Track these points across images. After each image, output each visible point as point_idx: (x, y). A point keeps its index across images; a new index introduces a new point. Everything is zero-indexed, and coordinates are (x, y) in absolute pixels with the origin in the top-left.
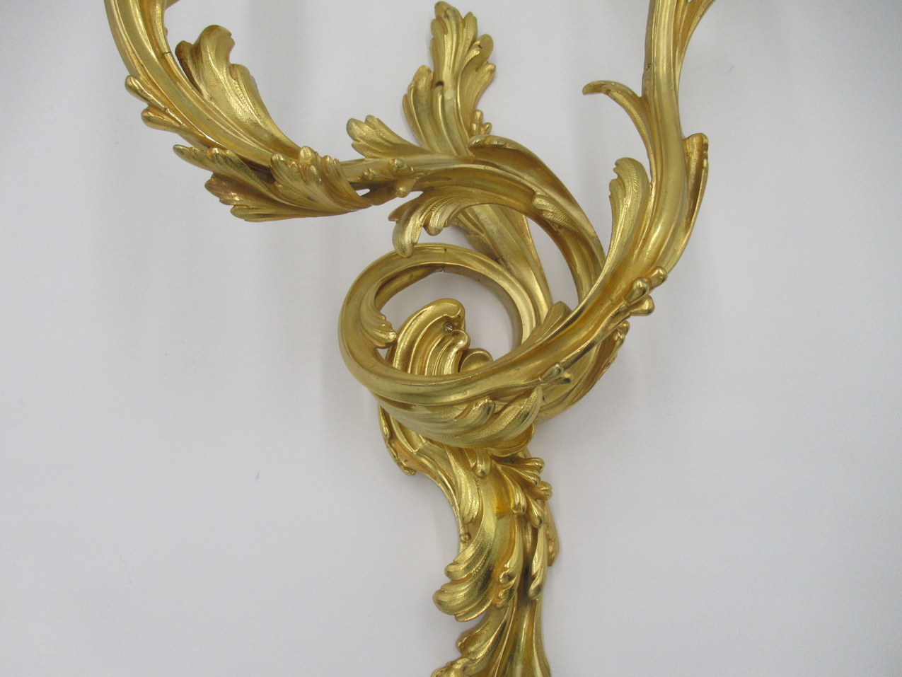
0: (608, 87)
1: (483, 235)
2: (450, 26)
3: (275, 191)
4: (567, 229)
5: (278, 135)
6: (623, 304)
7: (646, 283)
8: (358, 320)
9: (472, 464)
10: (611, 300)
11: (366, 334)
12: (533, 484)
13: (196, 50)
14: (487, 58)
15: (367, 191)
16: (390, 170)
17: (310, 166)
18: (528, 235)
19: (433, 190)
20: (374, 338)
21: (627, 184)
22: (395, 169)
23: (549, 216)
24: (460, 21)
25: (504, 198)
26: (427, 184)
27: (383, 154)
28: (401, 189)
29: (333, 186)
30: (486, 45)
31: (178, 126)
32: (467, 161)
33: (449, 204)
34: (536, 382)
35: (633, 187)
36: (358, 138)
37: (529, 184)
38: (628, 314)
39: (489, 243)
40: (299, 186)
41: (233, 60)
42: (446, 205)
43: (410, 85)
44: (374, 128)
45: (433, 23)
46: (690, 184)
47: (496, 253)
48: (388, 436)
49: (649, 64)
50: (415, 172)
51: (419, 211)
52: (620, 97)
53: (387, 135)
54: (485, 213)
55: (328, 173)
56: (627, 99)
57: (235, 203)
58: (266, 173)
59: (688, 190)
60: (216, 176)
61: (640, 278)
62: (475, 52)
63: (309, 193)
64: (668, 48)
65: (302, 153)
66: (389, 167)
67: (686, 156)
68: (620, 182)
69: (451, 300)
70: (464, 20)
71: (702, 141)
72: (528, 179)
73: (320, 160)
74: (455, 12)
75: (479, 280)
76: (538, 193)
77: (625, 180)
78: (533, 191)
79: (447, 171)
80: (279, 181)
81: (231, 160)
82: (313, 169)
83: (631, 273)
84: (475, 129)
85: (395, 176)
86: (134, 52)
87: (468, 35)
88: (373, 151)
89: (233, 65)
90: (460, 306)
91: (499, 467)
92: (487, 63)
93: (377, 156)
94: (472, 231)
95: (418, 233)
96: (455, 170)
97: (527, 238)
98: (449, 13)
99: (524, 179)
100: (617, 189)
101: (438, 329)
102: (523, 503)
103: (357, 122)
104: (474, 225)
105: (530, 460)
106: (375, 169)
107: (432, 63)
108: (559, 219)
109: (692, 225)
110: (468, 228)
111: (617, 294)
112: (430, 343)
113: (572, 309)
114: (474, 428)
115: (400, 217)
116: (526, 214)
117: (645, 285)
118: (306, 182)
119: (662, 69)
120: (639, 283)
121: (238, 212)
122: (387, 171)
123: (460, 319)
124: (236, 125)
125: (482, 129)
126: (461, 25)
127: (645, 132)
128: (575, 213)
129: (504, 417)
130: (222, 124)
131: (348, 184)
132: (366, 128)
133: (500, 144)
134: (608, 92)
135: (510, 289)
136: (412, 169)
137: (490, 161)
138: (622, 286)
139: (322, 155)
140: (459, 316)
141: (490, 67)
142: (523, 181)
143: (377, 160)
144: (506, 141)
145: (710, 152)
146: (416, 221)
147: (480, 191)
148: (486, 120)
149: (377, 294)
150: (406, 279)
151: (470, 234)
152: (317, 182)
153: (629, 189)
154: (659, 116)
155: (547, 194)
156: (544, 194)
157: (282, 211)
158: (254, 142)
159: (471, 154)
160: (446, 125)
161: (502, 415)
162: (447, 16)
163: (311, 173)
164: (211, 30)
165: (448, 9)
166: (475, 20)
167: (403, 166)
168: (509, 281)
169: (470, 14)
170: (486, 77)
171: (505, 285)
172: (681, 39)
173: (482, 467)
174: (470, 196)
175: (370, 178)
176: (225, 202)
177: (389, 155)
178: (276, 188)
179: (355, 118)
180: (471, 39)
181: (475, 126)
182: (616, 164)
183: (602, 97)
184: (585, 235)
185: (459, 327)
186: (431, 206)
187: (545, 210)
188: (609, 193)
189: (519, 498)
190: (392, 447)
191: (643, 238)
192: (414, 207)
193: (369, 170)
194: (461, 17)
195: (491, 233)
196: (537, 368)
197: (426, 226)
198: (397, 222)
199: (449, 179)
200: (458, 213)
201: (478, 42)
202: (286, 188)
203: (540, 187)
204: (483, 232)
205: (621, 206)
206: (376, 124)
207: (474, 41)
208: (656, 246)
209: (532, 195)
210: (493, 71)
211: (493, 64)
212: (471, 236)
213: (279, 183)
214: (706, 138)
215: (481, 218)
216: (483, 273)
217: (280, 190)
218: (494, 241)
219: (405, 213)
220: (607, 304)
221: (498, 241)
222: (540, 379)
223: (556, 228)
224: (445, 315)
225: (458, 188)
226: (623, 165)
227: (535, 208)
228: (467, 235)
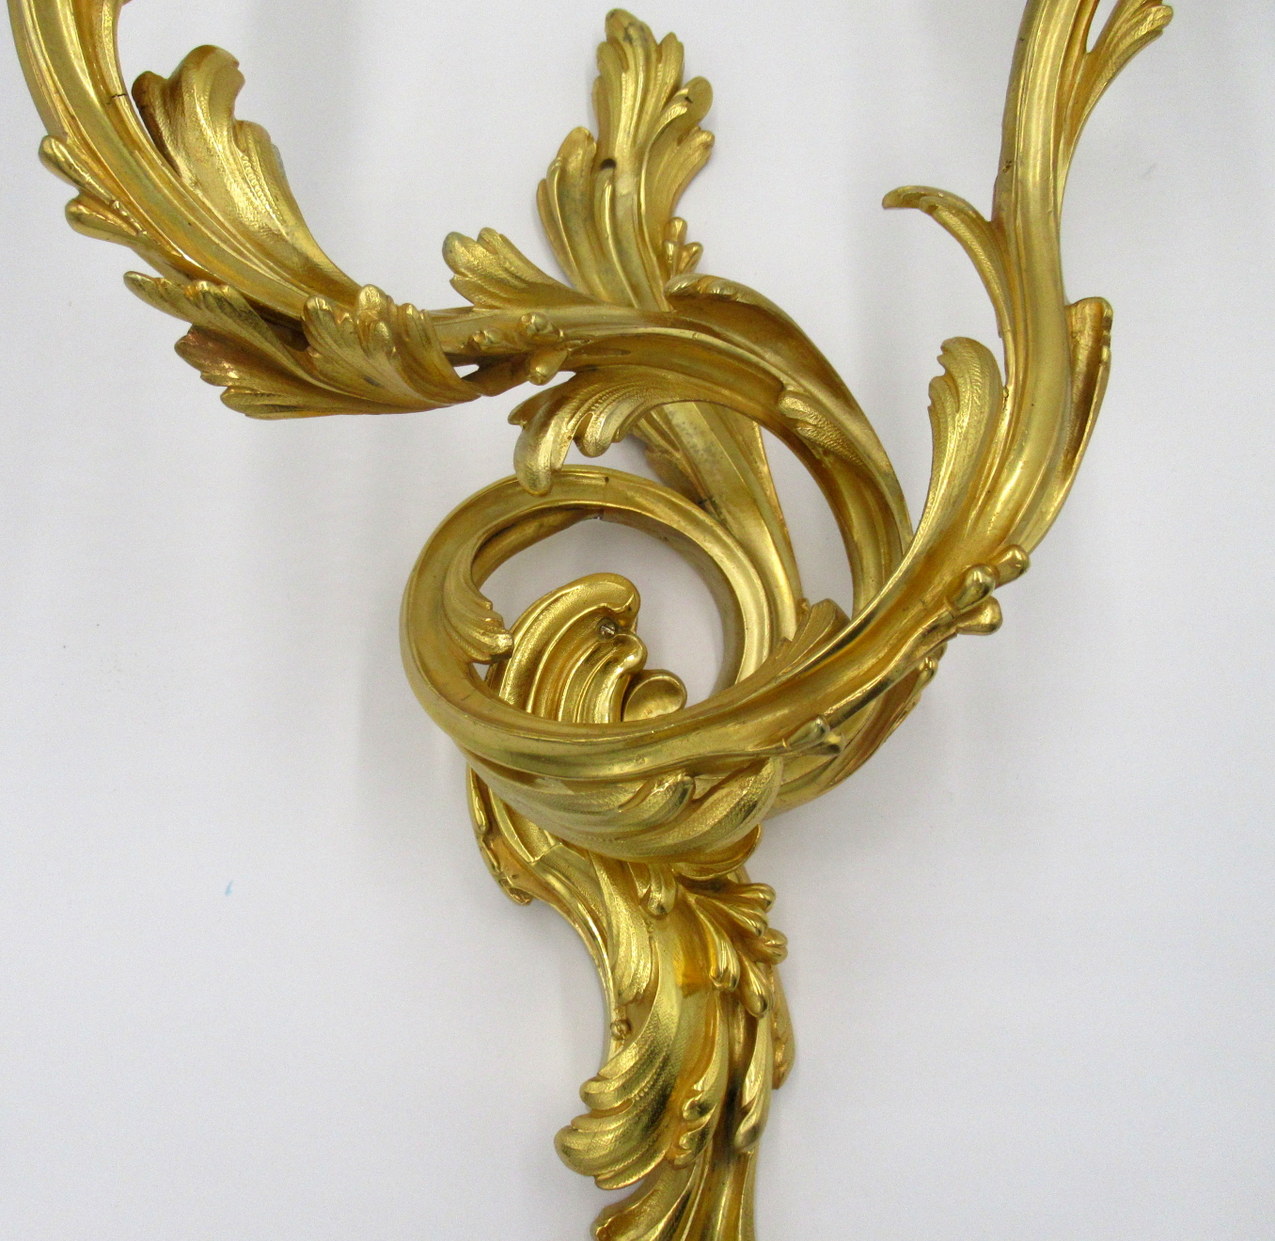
0: (933, 200)
1: (678, 455)
2: (636, 55)
3: (308, 364)
4: (840, 459)
5: (318, 258)
6: (944, 612)
7: (990, 575)
8: (440, 607)
9: (642, 891)
10: (924, 603)
11: (454, 635)
12: (751, 933)
13: (173, 90)
14: (700, 120)
15: (474, 368)
16: (521, 335)
17: (376, 322)
18: (760, 457)
19: (594, 370)
20: (469, 643)
21: (962, 389)
22: (529, 333)
23: (808, 432)
24: (653, 49)
25: (726, 392)
26: (585, 358)
27: (509, 301)
28: (538, 369)
29: (415, 360)
30: (699, 96)
31: (134, 234)
32: (661, 320)
33: (620, 401)
34: (777, 748)
35: (972, 394)
36: (463, 270)
37: (774, 371)
38: (953, 630)
39: (689, 470)
40: (354, 357)
41: (239, 114)
42: (617, 401)
43: (554, 162)
44: (494, 252)
45: (601, 50)
46: (1075, 390)
47: (700, 490)
48: (484, 828)
49: (1009, 161)
50: (567, 338)
51: (567, 409)
52: (953, 220)
53: (516, 265)
54: (685, 417)
55: (408, 335)
56: (968, 226)
57: (230, 384)
58: (294, 332)
59: (1072, 402)
60: (196, 330)
61: (979, 566)
62: (678, 110)
63: (369, 370)
64: (1046, 134)
65: (362, 297)
66: (521, 327)
67: (1070, 339)
68: (951, 384)
69: (617, 578)
70: (659, 48)
71: (1102, 312)
72: (772, 360)
73: (394, 310)
74: (643, 29)
75: (666, 539)
76: (791, 388)
77: (960, 381)
78: (781, 383)
79: (623, 337)
80: (318, 347)
81: (230, 304)
82: (383, 328)
83: (960, 557)
84: (671, 253)
85: (528, 344)
86: (58, 91)
87: (666, 75)
88: (492, 295)
89: (241, 123)
90: (632, 589)
91: (692, 899)
92: (700, 129)
93: (497, 304)
94: (659, 446)
95: (565, 449)
96: (638, 337)
97: (759, 464)
98: (632, 32)
99: (763, 358)
100: (943, 394)
101: (588, 631)
102: (734, 969)
103: (463, 240)
104: (662, 434)
105: (749, 886)
106: (493, 332)
107: (595, 123)
108: (828, 438)
109: (1075, 466)
110: (649, 439)
111: (935, 592)
112: (571, 656)
113: (850, 617)
114: (653, 826)
115: (531, 418)
116: (764, 423)
117: (989, 579)
118: (366, 351)
119: (1033, 173)
120: (978, 575)
121: (234, 399)
122: (515, 334)
123: (630, 614)
124: (239, 237)
125: (685, 254)
126: (654, 57)
127: (997, 291)
128: (854, 428)
129: (711, 808)
130: (213, 233)
131: (443, 356)
132: (480, 250)
133: (725, 292)
134: (931, 210)
135: (725, 559)
136: (562, 334)
137: (703, 323)
138: (945, 577)
139: (398, 301)
140: (629, 608)
141: (703, 137)
142: (763, 363)
143: (497, 311)
144: (738, 288)
145: (1115, 333)
146: (562, 426)
147: (681, 377)
148: (691, 238)
149: (476, 557)
150: (530, 529)
151: (652, 451)
152: (389, 354)
153: (967, 396)
154: (1023, 260)
155: (806, 390)
156: (801, 390)
157: (317, 401)
158: (271, 269)
159: (670, 308)
160: (618, 241)
161: (707, 804)
162: (628, 38)
163: (378, 337)
164: (203, 53)
165: (631, 24)
166: (680, 48)
167: (545, 327)
168: (724, 545)
169: (671, 37)
170: (696, 157)
171: (715, 551)
172: (1069, 120)
173: (659, 896)
174: (661, 385)
175: (483, 348)
176: (211, 380)
177: (521, 303)
178: (310, 360)
179: (458, 231)
180: (670, 81)
181: (671, 249)
182: (943, 348)
183: (916, 217)
184: (873, 470)
185: (627, 628)
186: (590, 401)
187: (802, 421)
188: (929, 403)
189: (725, 958)
190: (490, 849)
191: (986, 490)
192: (557, 400)
193: (482, 333)
194: (655, 42)
195: (692, 451)
196: (780, 724)
197: (579, 438)
198: (524, 427)
199: (625, 352)
200: (639, 417)
201: (684, 91)
202: (328, 359)
203: (795, 376)
204: (677, 450)
205: (950, 428)
206: (498, 243)
207: (676, 88)
208: (1011, 506)
209: (779, 390)
210: (708, 146)
211: (709, 133)
212: (654, 455)
213: (315, 350)
214: (1108, 305)
215: (675, 422)
216: (675, 526)
217: (317, 364)
218: (697, 467)
219: (541, 412)
220: (915, 610)
221: (705, 468)
222: (784, 744)
223: (818, 454)
224: (602, 605)
225: (642, 369)
226: (957, 351)
227: (783, 415)
228: (647, 453)
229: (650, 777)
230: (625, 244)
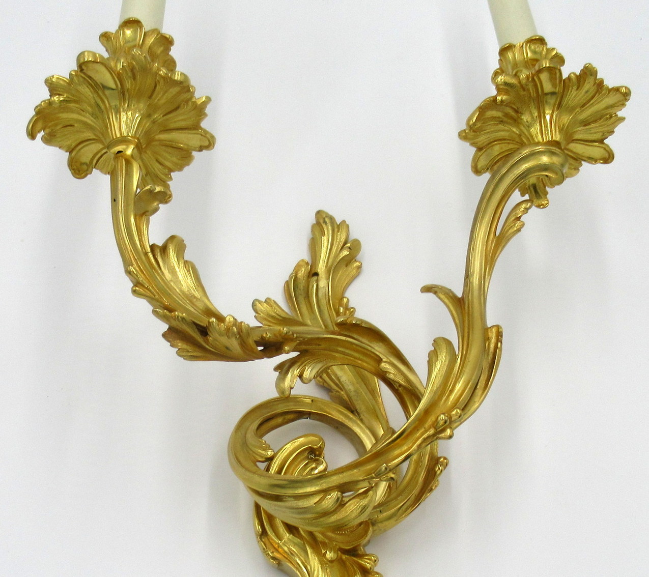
0: (435, 289)
1: (342, 393)
2: (328, 229)
3: (207, 342)
4: (405, 388)
5: (211, 307)
6: (432, 431)
7: (447, 416)
8: (245, 444)
9: (323, 552)
10: (424, 428)
12: (368, 569)
13: (164, 249)
14: (356, 256)
15: (262, 348)
16: (280, 335)
17: (232, 327)
18: (379, 396)
19: (307, 352)
20: (256, 454)
21: (439, 355)
22: (283, 334)
23: (391, 376)
24: (336, 226)
25: (360, 362)
26: (304, 347)
27: (276, 324)
28: (286, 348)
29: (244, 342)
30: (354, 247)
31: (153, 297)
32: (333, 333)
33: (318, 362)
34: (370, 478)
35: (443, 356)
36: (259, 312)
37: (378, 353)
38: (435, 438)
39: (347, 399)
40: (224, 340)
41: (186, 258)
42: (316, 363)
43: (292, 274)
44: (271, 306)
45: (313, 227)
46: (489, 358)
47: (352, 407)
48: (260, 533)
49: (468, 275)
50: (297, 337)
51: (297, 365)
52: (442, 296)
53: (279, 311)
54: (344, 375)
55: (242, 332)
56: (448, 299)
57: (179, 347)
58: (204, 331)
60: (170, 329)
61: (444, 414)
62: (345, 253)
63: (228, 345)
64: (481, 265)
65: (227, 319)
66: (280, 332)
67: (487, 339)
68: (435, 352)
69: (315, 436)
70: (338, 226)
71: (499, 330)
72: (378, 349)
73: (238, 324)
74: (332, 219)
75: (337, 428)
76: (384, 360)
77: (438, 351)
78: (381, 358)
79: (318, 339)
80: (211, 335)
81: (185, 320)
82: (235, 329)
83: (438, 411)
84: (341, 311)
85: (283, 338)
86: (131, 251)
87: (342, 237)
88: (269, 321)
89: (187, 261)
90: (321, 439)
91: (344, 557)
92: (355, 260)
93: (271, 325)
94: (335, 389)
95: (295, 380)
96: (324, 338)
97: (378, 398)
98: (327, 220)
99: (374, 349)
100: (433, 356)
101: (304, 456)
103: (260, 302)
104: (336, 384)
105: (367, 555)
106: (271, 333)
107: (310, 258)
108: (400, 380)
109: (489, 386)
110: (331, 387)
111: (429, 424)
112: (296, 466)
113: (397, 431)
114: (326, 514)
115: (282, 369)
116: (377, 376)
118: (228, 337)
119: (475, 280)
120: (442, 417)
121: (180, 353)
122: (278, 335)
123: (321, 449)
124: (185, 298)
125: (348, 312)
126: (336, 230)
127: (457, 321)
128: (411, 377)
129: (349, 506)
130: (177, 297)
131: (254, 341)
132: (265, 305)
133: (358, 323)
134: (435, 293)
135: (361, 434)
136: (295, 335)
137: (350, 334)
138: (431, 419)
139: (239, 321)
140: (320, 447)
141: (357, 264)
142: (373, 350)
143: (271, 327)
144: (362, 321)
145: (504, 338)
146: (294, 372)
147: (342, 356)
148: (351, 305)
149: (258, 428)
150: (280, 420)
151: (332, 392)
152: (236, 338)
153: (440, 358)
154: (471, 312)
155: (390, 361)
156: (389, 361)
157: (208, 355)
158: (195, 309)
159: (336, 329)
160: (319, 307)
161: (346, 505)
162: (325, 222)
163: (233, 332)
164: (172, 238)
165: (326, 217)
166: (348, 226)
167: (289, 332)
168: (361, 428)
169: (344, 222)
170: (354, 272)
171: (357, 430)
172: (490, 261)
173: (329, 555)
174: (334, 358)
175: (267, 339)
176: (172, 346)
177: (280, 324)
178: (208, 340)
179: (257, 298)
180: (343, 240)
181: (342, 310)
182: (434, 341)
183: (431, 295)
184: (418, 392)
185: (320, 455)
186: (307, 362)
187: (388, 372)
188: (428, 359)
190: (263, 542)
191: (449, 390)
192: (292, 362)
193: (266, 334)
194: (337, 224)
195: (349, 392)
196: (372, 469)
197: (301, 376)
198: (280, 372)
199: (319, 345)
200: (322, 372)
201: (349, 245)
202: (215, 340)
203: (387, 356)
204: (343, 391)
205: (434, 367)
206: (272, 303)
207: (345, 243)
208: (458, 395)
209: (380, 360)
210: (359, 267)
211: (360, 262)
212: (333, 394)
213: (210, 336)
214: (501, 328)
215: (341, 380)
216: (340, 420)
217: (210, 341)
218: (351, 398)
219: (287, 366)
220: (422, 430)
221: (354, 398)
222: (373, 475)
223: (396, 386)
224: (310, 446)
225: (326, 352)
226: (440, 343)
227: (381, 369)
228: (330, 393)
229: (326, 491)
230: (322, 307)
